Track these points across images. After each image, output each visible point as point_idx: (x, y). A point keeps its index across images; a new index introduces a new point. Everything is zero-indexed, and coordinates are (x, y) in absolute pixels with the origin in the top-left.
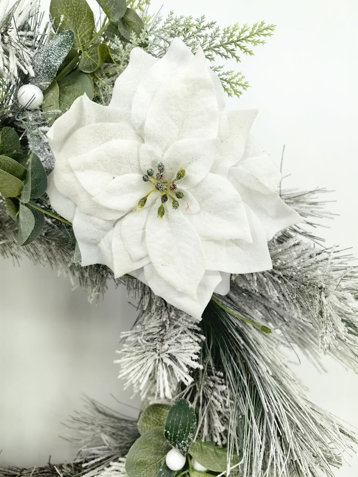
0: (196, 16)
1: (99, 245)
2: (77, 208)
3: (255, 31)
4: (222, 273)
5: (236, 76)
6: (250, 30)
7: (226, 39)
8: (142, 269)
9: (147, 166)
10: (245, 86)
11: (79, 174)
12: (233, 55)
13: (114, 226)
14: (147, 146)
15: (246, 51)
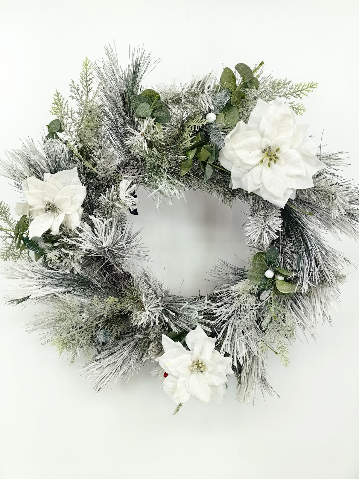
0: (283, 79)
1: (241, 180)
2: (233, 165)
3: (309, 86)
4: (293, 189)
5: (300, 106)
6: (307, 85)
7: (296, 90)
8: (259, 189)
9: (264, 147)
10: (304, 110)
11: (236, 151)
12: (299, 96)
13: (249, 171)
14: (264, 140)
15: (305, 95)
